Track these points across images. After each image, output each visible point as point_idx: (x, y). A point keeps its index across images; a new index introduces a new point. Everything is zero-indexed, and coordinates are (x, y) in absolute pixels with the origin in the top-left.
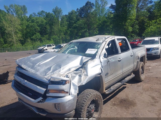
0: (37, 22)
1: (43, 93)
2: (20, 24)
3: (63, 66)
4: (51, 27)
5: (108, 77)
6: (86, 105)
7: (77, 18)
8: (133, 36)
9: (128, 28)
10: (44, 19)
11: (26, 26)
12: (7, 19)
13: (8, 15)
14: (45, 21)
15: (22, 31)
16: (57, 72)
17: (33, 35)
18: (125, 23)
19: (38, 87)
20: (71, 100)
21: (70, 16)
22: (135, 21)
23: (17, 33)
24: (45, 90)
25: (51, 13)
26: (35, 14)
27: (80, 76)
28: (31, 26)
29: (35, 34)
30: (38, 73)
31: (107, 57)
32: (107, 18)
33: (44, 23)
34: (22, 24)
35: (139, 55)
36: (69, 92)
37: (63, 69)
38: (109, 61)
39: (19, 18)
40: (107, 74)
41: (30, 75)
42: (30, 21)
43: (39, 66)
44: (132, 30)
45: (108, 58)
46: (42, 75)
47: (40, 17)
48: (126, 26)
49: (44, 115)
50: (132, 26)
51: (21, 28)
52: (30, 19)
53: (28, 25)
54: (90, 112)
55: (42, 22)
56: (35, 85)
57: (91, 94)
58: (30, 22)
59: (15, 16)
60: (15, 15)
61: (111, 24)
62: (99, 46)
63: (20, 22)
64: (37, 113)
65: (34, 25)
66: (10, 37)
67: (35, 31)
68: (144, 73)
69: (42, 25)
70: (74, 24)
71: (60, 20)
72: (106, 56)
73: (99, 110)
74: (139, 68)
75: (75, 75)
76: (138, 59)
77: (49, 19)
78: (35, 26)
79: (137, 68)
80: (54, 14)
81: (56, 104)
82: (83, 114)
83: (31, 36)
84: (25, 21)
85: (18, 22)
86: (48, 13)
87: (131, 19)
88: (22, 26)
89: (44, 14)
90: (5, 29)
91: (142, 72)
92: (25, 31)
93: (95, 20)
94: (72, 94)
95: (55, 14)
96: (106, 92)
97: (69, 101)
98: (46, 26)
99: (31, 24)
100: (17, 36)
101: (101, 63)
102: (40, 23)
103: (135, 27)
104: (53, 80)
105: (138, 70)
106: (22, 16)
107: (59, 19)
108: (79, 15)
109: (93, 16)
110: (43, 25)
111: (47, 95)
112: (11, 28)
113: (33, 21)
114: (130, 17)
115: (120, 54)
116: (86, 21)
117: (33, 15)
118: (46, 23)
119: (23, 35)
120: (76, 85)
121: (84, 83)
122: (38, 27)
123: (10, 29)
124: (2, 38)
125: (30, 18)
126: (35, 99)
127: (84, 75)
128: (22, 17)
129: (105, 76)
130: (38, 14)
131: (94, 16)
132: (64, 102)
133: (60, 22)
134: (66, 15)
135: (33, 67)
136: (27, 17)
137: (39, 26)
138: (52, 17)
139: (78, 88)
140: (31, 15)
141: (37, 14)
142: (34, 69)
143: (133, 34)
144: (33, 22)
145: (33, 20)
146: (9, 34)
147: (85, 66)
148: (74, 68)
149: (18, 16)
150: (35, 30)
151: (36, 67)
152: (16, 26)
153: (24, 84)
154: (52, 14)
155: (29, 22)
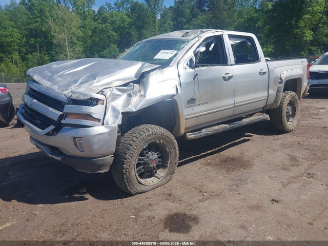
0: (113, 22)
1: (56, 119)
2: (80, 27)
3: (100, 77)
4: (140, 33)
5: (193, 108)
6: (135, 147)
7: (192, 12)
8: (315, 51)
9: (305, 33)
10: (127, 15)
11: (92, 30)
12: (55, 16)
13: (57, 8)
14: (128, 20)
15: (83, 40)
16: (87, 86)
17: (104, 48)
18: (296, 21)
19: (51, 109)
20: (104, 133)
21: (178, 8)
22: (322, 18)
23: (75, 44)
24: (60, 113)
25: (141, 3)
26: (109, 5)
27: (130, 96)
28: (101, 30)
29: (109, 46)
30: (55, 88)
31: (196, 67)
32: (257, 11)
33: (126, 23)
34: (83, 27)
35: (282, 75)
36: (102, 120)
37: (97, 82)
38: (197, 75)
39: (78, 13)
40: (192, 101)
41: (42, 90)
42: (99, 21)
43: (61, 76)
44: (311, 38)
45: (197, 69)
46: (60, 90)
47: (119, 11)
48: (298, 27)
49: (59, 158)
50: (315, 29)
51: (81, 34)
52: (101, 17)
53: (96, 27)
54: (147, 164)
55: (123, 21)
56: (46, 106)
57: (148, 131)
58: (100, 23)
59: (71, 9)
60: (71, 7)
61: (265, 24)
62: (182, 46)
63: (80, 22)
64: (50, 156)
65: (106, 28)
66: (61, 53)
67: (110, 42)
68: (297, 117)
69: (122, 28)
70: (185, 25)
71: (159, 17)
72: (193, 65)
73: (168, 165)
74: (282, 103)
75: (118, 93)
76: (280, 83)
77: (137, 15)
78: (108, 29)
79: (276, 101)
80: (146, 5)
81: (76, 138)
82: (128, 164)
83: (100, 51)
84: (89, 21)
85: (78, 22)
86: (136, 3)
87: (313, 14)
88: (84, 30)
89: (128, 6)
90: (53, 37)
91: (291, 113)
92: (89, 41)
93: (231, 17)
94: (107, 124)
95: (149, 5)
96: (188, 136)
97: (100, 134)
98: (129, 31)
99: (100, 26)
100: (74, 50)
101: (179, 76)
102: (118, 23)
103: (319, 32)
104: (75, 98)
105: (280, 109)
106: (85, 10)
107: (156, 16)
108: (198, 5)
109: (227, 7)
110: (124, 28)
111: (63, 121)
112: (63, 35)
113: (105, 21)
114: (310, 9)
115: (232, 65)
116: (211, 19)
117: (106, 7)
118: (131, 24)
119: (86, 48)
120: (119, 110)
121: (135, 109)
122: (115, 32)
123: (60, 36)
124: (47, 55)
125: (100, 14)
126: (43, 129)
127: (139, 96)
128: (84, 12)
129: (188, 104)
130: (115, 4)
131: (229, 8)
132: (89, 134)
133: (157, 22)
134: (171, 8)
135: (50, 79)
136: (94, 11)
137: (115, 30)
138: (143, 11)
139: (121, 116)
140: (101, 9)
141: (113, 6)
142: (51, 81)
143: (314, 48)
144: (105, 23)
145: (105, 17)
146: (59, 46)
147: (145, 80)
148: (121, 82)
149: (77, 10)
150: (109, 37)
151: (55, 79)
152: (73, 31)
153: (31, 105)
154: (141, 6)
155: (96, 23)
